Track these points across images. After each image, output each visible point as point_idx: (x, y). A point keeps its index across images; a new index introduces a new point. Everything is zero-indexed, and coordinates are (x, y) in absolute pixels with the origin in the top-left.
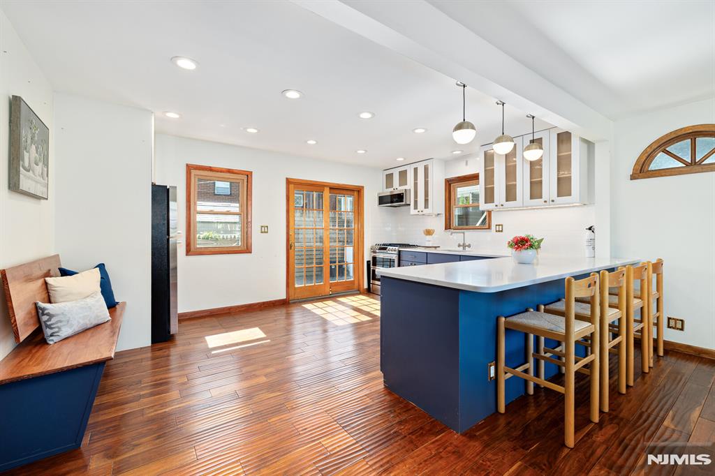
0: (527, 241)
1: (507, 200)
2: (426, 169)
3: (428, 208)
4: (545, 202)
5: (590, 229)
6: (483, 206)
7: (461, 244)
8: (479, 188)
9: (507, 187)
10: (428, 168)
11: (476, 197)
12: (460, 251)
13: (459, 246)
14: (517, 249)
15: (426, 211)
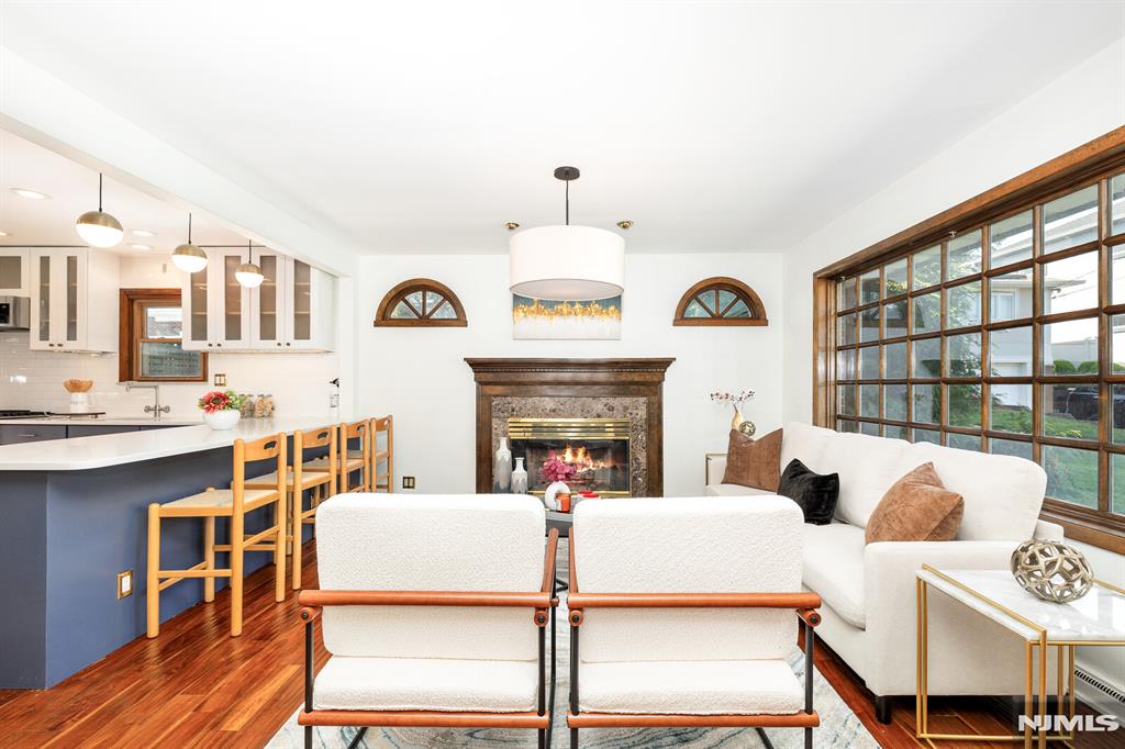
0: (224, 399)
1: (228, 338)
2: (72, 262)
3: (75, 339)
4: (279, 344)
5: (334, 382)
6: (190, 345)
7: (152, 406)
8: (181, 314)
9: (228, 317)
10: (75, 262)
11: (175, 326)
12: (149, 419)
13: (148, 409)
14: (208, 409)
15: (70, 345)
